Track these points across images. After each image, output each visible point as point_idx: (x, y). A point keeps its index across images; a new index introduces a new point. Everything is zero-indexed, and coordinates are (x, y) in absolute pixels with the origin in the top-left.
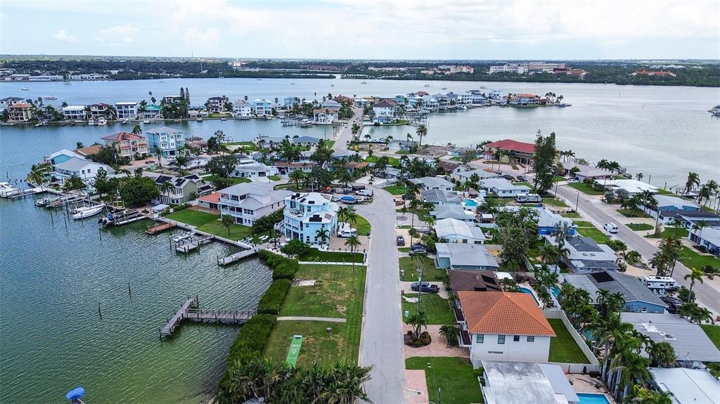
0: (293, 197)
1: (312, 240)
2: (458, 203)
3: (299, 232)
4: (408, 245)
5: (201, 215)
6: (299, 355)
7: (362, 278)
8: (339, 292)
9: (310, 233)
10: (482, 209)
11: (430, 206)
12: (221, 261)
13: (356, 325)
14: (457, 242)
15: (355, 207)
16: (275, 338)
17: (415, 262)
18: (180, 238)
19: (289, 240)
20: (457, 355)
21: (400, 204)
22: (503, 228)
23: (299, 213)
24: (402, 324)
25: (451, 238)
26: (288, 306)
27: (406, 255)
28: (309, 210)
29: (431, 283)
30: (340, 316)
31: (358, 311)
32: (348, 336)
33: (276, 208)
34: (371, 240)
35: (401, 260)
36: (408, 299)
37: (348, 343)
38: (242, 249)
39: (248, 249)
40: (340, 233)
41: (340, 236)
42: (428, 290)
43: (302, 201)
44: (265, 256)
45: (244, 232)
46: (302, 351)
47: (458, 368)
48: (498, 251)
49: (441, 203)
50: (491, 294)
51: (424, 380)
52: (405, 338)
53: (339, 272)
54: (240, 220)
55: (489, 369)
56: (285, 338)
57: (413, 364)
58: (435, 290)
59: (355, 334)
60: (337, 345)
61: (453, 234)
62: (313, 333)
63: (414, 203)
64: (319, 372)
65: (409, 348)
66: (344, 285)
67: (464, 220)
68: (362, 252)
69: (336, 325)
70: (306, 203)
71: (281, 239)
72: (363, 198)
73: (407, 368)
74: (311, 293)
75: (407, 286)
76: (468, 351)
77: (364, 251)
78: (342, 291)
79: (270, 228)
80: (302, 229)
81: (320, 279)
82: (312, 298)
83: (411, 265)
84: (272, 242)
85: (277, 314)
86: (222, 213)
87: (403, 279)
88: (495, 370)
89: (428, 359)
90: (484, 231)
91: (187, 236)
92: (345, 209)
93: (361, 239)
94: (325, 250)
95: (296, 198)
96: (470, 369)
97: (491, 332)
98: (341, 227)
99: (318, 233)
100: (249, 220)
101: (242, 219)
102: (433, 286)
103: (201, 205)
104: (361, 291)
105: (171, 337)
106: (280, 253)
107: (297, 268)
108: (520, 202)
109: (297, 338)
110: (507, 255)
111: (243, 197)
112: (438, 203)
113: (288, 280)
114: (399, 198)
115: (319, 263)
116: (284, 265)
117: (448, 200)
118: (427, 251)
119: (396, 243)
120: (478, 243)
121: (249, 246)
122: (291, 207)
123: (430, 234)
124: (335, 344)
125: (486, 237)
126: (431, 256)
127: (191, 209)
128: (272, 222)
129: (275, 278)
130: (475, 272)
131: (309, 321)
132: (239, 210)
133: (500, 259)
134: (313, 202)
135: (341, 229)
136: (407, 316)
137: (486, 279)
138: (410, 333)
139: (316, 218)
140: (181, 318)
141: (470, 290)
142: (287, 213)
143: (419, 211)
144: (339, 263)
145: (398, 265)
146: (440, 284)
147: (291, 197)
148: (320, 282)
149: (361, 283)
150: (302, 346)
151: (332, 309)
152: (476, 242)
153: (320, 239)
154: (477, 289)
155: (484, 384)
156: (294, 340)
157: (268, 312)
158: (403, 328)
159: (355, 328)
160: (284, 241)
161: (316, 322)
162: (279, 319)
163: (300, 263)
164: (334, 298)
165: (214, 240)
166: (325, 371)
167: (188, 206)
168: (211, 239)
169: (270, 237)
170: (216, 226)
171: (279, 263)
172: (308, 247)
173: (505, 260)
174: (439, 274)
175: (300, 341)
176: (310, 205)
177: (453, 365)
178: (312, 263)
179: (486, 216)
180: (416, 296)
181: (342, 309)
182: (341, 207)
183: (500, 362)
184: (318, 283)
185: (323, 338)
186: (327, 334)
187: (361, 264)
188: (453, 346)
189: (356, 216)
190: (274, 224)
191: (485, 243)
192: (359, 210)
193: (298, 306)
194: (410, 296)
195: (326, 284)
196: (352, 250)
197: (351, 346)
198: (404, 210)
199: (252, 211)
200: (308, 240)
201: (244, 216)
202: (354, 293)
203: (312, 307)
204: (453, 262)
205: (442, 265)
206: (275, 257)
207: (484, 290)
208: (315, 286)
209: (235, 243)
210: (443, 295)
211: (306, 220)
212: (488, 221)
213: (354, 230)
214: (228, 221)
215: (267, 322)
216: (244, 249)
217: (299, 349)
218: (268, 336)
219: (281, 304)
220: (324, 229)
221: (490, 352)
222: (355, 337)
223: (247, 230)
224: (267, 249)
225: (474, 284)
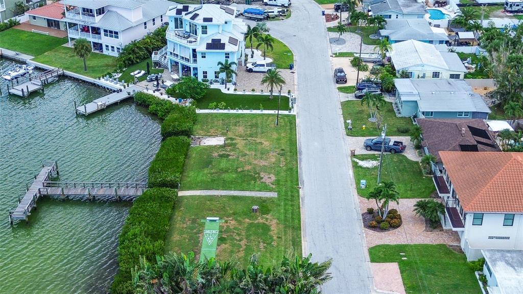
0: (179, 12)
1: (211, 77)
2: (421, 16)
3: (191, 65)
4: (352, 82)
5: (36, 38)
6: (218, 245)
7: (291, 133)
8: (262, 154)
9: (208, 65)
10: (455, 25)
11: (380, 21)
12: (81, 109)
13: (292, 201)
14: (423, 77)
15: (269, 24)
16: (181, 222)
17: (365, 107)
18: (14, 74)
19: (176, 76)
20: (442, 242)
21: (333, 19)
22: (495, 54)
23: (189, 36)
24: (356, 198)
25: (416, 71)
26: (192, 175)
27: (351, 97)
28: (204, 32)
29: (393, 139)
30: (266, 188)
31: (292, 182)
32: (282, 217)
33: (152, 28)
34: (296, 75)
35: (345, 105)
36: (361, 163)
37: (285, 227)
38: (108, 91)
39: (118, 91)
40: (250, 66)
41: (250, 71)
42: (390, 150)
43: (193, 18)
44: (144, 101)
45: (107, 66)
46: (221, 240)
47: (446, 260)
48: (485, 89)
49: (394, 17)
50: (485, 155)
51: (398, 277)
52: (364, 219)
53: (256, 125)
54: (99, 46)
55: (494, 261)
56: (194, 221)
57: (381, 254)
58: (398, 149)
59: (292, 214)
60: (269, 230)
61: (418, 65)
62: (234, 214)
63: (355, 17)
64: (261, 272)
65: (371, 232)
66: (266, 144)
67: (431, 42)
68: (286, 95)
69: (265, 201)
70: (199, 21)
71: (163, 75)
72: (276, 10)
73: (373, 261)
74: (221, 156)
75: (358, 144)
76: (457, 237)
77: (289, 92)
78: (264, 153)
79: (145, 59)
80: (195, 61)
81: (230, 135)
82: (224, 164)
83: (361, 112)
84: (151, 80)
85: (176, 187)
86: (70, 36)
87: (351, 132)
88: (503, 263)
89: (401, 248)
90: (463, 57)
91: (22, 71)
92: (255, 29)
93: (284, 73)
94: (231, 92)
95: (184, 13)
96: (462, 261)
97: (494, 211)
98: (250, 56)
99: (220, 66)
100: (113, 46)
101: (101, 45)
102: (396, 143)
103: (33, 22)
104: (292, 151)
105: (27, 223)
106: (165, 97)
107: (195, 119)
108: (511, 12)
109: (211, 220)
110: (502, 94)
111: (101, 11)
112: (390, 17)
113: (186, 138)
114: (330, 9)
115: (226, 111)
116: (175, 115)
117: (405, 10)
118: (381, 90)
119: (332, 80)
120: (456, 77)
121: (118, 86)
122: (176, 27)
123: (383, 65)
124: (266, 228)
125: (466, 67)
126: (387, 98)
127: (18, 28)
128: (147, 49)
129: (166, 135)
130: (457, 121)
131: (225, 196)
132: (96, 31)
133: (490, 101)
134: (210, 20)
135: (250, 60)
136: (363, 187)
137: (475, 131)
138: (370, 211)
139: (216, 45)
140: (38, 195)
141: (454, 150)
142: (170, 35)
143: (362, 29)
144: (254, 112)
145: (341, 112)
146: (405, 140)
147: (175, 11)
148: (232, 139)
149: (290, 140)
150: (220, 232)
151: (255, 179)
152: (452, 76)
153: (223, 75)
154: (465, 148)
155: (485, 282)
156: (208, 224)
157: (164, 184)
158: (358, 205)
159: (292, 205)
160: (170, 79)
161: (234, 198)
162: (181, 194)
163: (198, 111)
164: (256, 162)
165: (63, 77)
166: (269, 270)
167: (13, 24)
168: (59, 76)
169: (148, 73)
170: (63, 56)
171: (168, 112)
172: (207, 88)
173: (497, 102)
174: (403, 125)
175: (216, 226)
176: (206, 24)
177: (437, 254)
178: (215, 111)
179: (464, 35)
180: (373, 158)
181: (269, 178)
182: (249, 27)
183: (509, 251)
184: (229, 141)
185: (247, 220)
186: (253, 214)
187: (286, 112)
188: (435, 228)
189: (272, 40)
190: (151, 54)
191: (466, 77)
192: (274, 29)
193: (205, 175)
194: (363, 158)
195: (240, 143)
196: (271, 91)
197: (290, 232)
198: (340, 29)
199: (116, 33)
200: (205, 77)
201: (105, 40)
202: (282, 155)
203: (226, 176)
204: (423, 107)
205: (405, 112)
206: (160, 103)
207: (473, 148)
208: (225, 146)
209: (97, 81)
210: (411, 155)
211: (201, 48)
212: (466, 43)
213: (269, 60)
214: (82, 49)
215: (168, 200)
216: (112, 91)
217: (216, 237)
218: (170, 218)
219: (181, 173)
220: (230, 61)
221: (490, 238)
222: (293, 219)
223: (110, 62)
224: (145, 91)
225: (460, 140)
